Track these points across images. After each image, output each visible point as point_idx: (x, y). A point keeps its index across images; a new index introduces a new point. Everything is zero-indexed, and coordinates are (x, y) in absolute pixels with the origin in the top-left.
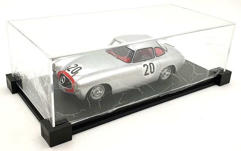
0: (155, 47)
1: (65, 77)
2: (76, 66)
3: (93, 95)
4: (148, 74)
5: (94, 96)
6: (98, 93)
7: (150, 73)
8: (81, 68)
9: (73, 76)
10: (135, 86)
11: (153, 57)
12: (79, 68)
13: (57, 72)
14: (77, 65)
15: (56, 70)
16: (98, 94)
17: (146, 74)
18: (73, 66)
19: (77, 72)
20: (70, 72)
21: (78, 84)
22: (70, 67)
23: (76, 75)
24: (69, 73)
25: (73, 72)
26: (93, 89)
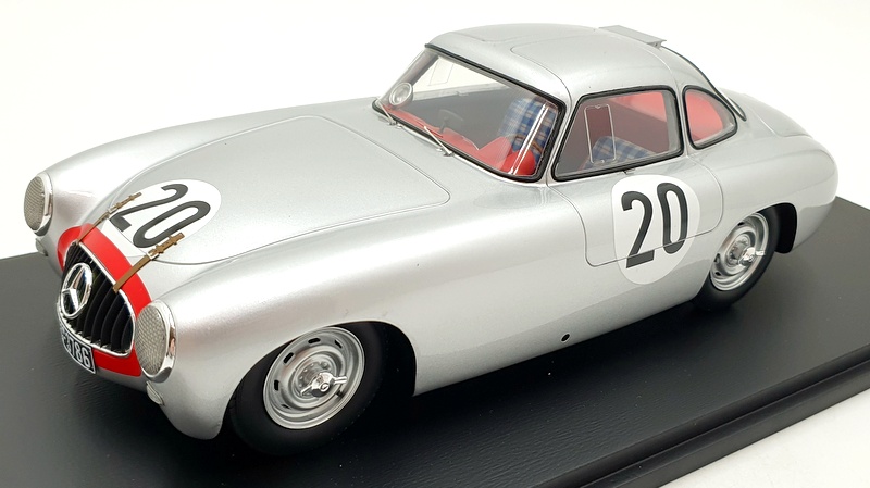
0: (688, 88)
1: (93, 266)
2: (173, 192)
3: (279, 401)
4: (649, 256)
5: (288, 405)
6: (315, 386)
7: (660, 253)
8: (203, 208)
9: (145, 262)
10: (566, 337)
11: (675, 148)
12: (193, 211)
13: (55, 235)
14: (182, 190)
15: (45, 221)
16: (317, 393)
17: (636, 258)
18: (154, 192)
19: (172, 236)
20: (131, 232)
21: (169, 323)
22: (131, 199)
23: (161, 257)
24: (123, 242)
25: (150, 234)
26: (279, 362)
